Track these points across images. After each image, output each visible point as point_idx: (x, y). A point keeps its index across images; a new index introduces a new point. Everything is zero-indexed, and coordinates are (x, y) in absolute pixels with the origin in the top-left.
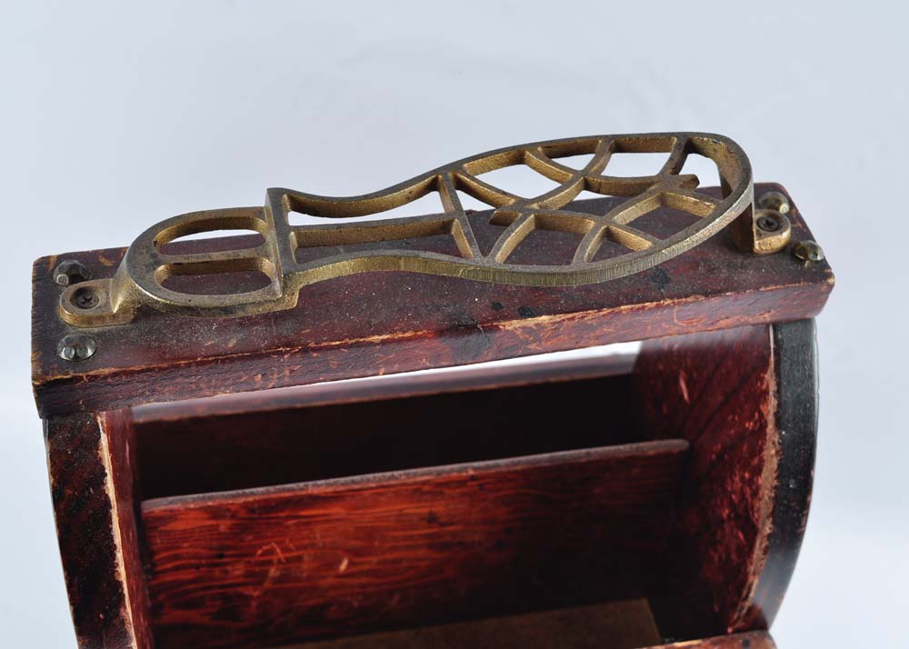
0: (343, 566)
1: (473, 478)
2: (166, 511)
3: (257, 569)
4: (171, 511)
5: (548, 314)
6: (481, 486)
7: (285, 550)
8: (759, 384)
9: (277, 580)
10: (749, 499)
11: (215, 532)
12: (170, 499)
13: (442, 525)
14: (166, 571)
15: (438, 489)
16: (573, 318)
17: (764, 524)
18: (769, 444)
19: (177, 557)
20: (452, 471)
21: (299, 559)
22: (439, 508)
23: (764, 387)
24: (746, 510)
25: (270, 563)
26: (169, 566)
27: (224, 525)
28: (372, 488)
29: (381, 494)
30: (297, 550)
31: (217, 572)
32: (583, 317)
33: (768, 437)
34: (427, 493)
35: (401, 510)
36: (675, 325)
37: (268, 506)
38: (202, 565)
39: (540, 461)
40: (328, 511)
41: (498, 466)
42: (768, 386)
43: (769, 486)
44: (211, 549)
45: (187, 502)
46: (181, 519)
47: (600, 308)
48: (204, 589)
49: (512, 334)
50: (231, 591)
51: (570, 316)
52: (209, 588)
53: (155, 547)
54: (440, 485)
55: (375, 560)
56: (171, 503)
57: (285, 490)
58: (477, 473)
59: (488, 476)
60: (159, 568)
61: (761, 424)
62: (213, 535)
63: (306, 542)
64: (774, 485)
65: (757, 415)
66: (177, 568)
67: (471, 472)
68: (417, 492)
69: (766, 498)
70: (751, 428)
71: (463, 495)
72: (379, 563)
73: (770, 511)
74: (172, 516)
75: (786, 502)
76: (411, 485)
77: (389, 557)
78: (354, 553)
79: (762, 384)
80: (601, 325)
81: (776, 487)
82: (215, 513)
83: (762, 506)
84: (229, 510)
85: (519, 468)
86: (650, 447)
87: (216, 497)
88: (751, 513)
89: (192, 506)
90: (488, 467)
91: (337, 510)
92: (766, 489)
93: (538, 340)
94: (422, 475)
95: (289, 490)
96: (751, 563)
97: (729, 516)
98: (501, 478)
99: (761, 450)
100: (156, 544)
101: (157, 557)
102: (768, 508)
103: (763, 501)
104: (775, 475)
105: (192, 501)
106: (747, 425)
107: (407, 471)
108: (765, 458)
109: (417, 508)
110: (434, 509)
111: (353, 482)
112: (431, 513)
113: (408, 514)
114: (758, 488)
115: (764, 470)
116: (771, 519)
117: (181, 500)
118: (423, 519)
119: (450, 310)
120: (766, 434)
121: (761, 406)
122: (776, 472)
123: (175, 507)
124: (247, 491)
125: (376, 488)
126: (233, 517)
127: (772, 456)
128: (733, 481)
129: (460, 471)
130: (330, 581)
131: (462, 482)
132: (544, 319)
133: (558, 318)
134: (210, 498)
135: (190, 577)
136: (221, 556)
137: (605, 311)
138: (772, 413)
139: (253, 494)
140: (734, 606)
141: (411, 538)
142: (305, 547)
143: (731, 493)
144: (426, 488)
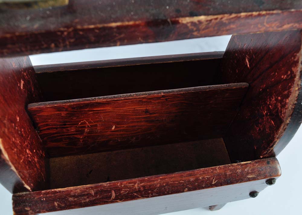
0: (113, 128)
1: (163, 96)
2: (37, 108)
3: (80, 129)
4: (40, 108)
5: (205, 15)
6: (166, 99)
7: (90, 122)
8: (293, 58)
9: (89, 133)
10: (280, 108)
11: (60, 116)
12: (39, 103)
13: (151, 114)
14: (45, 130)
15: (149, 100)
16: (216, 19)
17: (287, 119)
18: (295, 85)
19: (47, 125)
20: (155, 93)
21: (96, 126)
22: (149, 108)
23: (296, 59)
24: (277, 112)
25: (85, 127)
26: (45, 128)
27: (63, 114)
28: (122, 100)
29: (126, 102)
30: (94, 123)
31: (64, 130)
32: (222, 18)
33: (295, 82)
34: (145, 102)
35: (134, 108)
36: (264, 26)
37: (80, 107)
38: (58, 128)
39: (190, 90)
40: (105, 109)
41: (173, 92)
42: (298, 59)
43: (292, 103)
44: (60, 122)
45: (47, 105)
46: (45, 111)
47: (231, 13)
48: (60, 136)
49: (185, 26)
50: (71, 136)
51: (215, 17)
52: (63, 135)
53: (37, 122)
54: (150, 99)
55: (125, 126)
56: (39, 105)
57: (86, 100)
58: (165, 94)
59: (169, 96)
60: (41, 129)
61: (292, 76)
62: (60, 117)
63: (97, 120)
64: (295, 103)
65: (289, 72)
66: (49, 129)
67: (163, 94)
68: (140, 101)
69: (290, 108)
70: (284, 78)
71: (159, 103)
72: (127, 127)
73: (291, 114)
74: (41, 110)
75: (298, 110)
76: (138, 99)
77: (131, 125)
78: (117, 124)
79: (295, 58)
80: (230, 23)
81: (295, 104)
82: (59, 109)
83: (286, 112)
84: (64, 108)
85: (182, 93)
86: (234, 85)
87: (58, 103)
88: (280, 114)
89: (48, 106)
90: (170, 92)
91: (108, 108)
92: (291, 105)
93: (198, 30)
94: (142, 95)
95: (88, 100)
96: (277, 134)
97: (267, 114)
98: (175, 96)
99: (290, 87)
100: (37, 120)
101: (39, 125)
102: (290, 113)
103: (288, 109)
104: (296, 99)
105: (48, 104)
106: (282, 77)
107: (136, 93)
108: (292, 91)
109: (141, 107)
110: (147, 108)
111: (114, 97)
112: (146, 109)
113: (137, 110)
114: (286, 104)
115: (291, 96)
116: (290, 117)
117: (44, 104)
118: (144, 112)
119: (154, 11)
120: (294, 81)
121: (293, 69)
122: (296, 98)
123: (41, 106)
124: (71, 100)
125: (124, 100)
126: (66, 110)
127: (296, 91)
128: (271, 100)
129: (158, 93)
130: (109, 133)
131: (158, 98)
132: (202, 18)
133: (210, 18)
134: (56, 103)
135: (55, 132)
136: (65, 125)
137: (233, 15)
138: (299, 71)
139: (73, 102)
140: (265, 149)
141: (139, 118)
142: (97, 122)
143: (269, 105)
144: (144, 100)
